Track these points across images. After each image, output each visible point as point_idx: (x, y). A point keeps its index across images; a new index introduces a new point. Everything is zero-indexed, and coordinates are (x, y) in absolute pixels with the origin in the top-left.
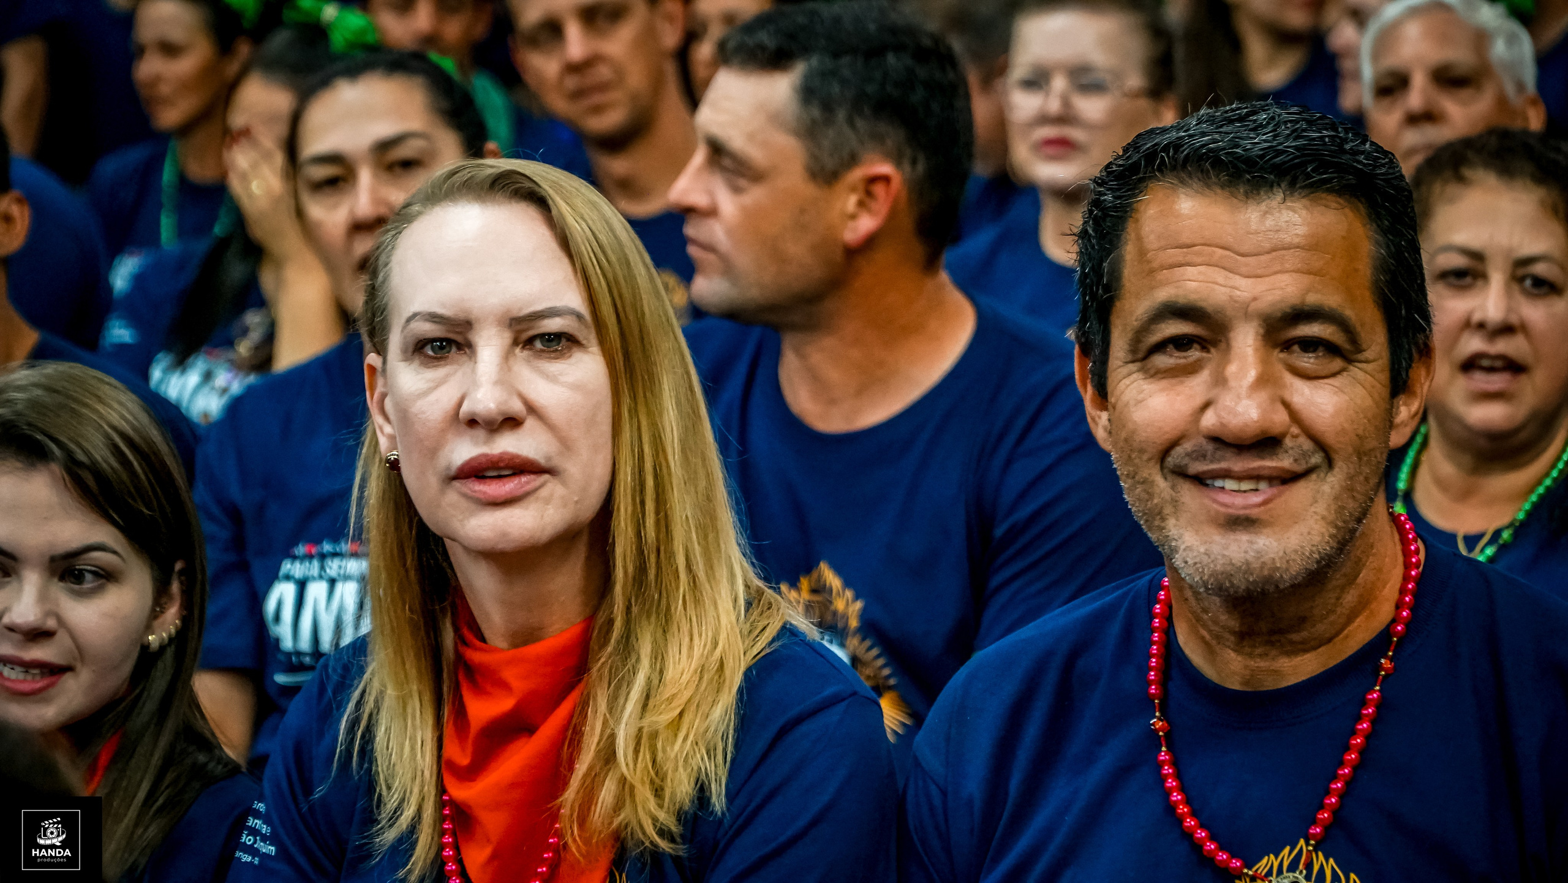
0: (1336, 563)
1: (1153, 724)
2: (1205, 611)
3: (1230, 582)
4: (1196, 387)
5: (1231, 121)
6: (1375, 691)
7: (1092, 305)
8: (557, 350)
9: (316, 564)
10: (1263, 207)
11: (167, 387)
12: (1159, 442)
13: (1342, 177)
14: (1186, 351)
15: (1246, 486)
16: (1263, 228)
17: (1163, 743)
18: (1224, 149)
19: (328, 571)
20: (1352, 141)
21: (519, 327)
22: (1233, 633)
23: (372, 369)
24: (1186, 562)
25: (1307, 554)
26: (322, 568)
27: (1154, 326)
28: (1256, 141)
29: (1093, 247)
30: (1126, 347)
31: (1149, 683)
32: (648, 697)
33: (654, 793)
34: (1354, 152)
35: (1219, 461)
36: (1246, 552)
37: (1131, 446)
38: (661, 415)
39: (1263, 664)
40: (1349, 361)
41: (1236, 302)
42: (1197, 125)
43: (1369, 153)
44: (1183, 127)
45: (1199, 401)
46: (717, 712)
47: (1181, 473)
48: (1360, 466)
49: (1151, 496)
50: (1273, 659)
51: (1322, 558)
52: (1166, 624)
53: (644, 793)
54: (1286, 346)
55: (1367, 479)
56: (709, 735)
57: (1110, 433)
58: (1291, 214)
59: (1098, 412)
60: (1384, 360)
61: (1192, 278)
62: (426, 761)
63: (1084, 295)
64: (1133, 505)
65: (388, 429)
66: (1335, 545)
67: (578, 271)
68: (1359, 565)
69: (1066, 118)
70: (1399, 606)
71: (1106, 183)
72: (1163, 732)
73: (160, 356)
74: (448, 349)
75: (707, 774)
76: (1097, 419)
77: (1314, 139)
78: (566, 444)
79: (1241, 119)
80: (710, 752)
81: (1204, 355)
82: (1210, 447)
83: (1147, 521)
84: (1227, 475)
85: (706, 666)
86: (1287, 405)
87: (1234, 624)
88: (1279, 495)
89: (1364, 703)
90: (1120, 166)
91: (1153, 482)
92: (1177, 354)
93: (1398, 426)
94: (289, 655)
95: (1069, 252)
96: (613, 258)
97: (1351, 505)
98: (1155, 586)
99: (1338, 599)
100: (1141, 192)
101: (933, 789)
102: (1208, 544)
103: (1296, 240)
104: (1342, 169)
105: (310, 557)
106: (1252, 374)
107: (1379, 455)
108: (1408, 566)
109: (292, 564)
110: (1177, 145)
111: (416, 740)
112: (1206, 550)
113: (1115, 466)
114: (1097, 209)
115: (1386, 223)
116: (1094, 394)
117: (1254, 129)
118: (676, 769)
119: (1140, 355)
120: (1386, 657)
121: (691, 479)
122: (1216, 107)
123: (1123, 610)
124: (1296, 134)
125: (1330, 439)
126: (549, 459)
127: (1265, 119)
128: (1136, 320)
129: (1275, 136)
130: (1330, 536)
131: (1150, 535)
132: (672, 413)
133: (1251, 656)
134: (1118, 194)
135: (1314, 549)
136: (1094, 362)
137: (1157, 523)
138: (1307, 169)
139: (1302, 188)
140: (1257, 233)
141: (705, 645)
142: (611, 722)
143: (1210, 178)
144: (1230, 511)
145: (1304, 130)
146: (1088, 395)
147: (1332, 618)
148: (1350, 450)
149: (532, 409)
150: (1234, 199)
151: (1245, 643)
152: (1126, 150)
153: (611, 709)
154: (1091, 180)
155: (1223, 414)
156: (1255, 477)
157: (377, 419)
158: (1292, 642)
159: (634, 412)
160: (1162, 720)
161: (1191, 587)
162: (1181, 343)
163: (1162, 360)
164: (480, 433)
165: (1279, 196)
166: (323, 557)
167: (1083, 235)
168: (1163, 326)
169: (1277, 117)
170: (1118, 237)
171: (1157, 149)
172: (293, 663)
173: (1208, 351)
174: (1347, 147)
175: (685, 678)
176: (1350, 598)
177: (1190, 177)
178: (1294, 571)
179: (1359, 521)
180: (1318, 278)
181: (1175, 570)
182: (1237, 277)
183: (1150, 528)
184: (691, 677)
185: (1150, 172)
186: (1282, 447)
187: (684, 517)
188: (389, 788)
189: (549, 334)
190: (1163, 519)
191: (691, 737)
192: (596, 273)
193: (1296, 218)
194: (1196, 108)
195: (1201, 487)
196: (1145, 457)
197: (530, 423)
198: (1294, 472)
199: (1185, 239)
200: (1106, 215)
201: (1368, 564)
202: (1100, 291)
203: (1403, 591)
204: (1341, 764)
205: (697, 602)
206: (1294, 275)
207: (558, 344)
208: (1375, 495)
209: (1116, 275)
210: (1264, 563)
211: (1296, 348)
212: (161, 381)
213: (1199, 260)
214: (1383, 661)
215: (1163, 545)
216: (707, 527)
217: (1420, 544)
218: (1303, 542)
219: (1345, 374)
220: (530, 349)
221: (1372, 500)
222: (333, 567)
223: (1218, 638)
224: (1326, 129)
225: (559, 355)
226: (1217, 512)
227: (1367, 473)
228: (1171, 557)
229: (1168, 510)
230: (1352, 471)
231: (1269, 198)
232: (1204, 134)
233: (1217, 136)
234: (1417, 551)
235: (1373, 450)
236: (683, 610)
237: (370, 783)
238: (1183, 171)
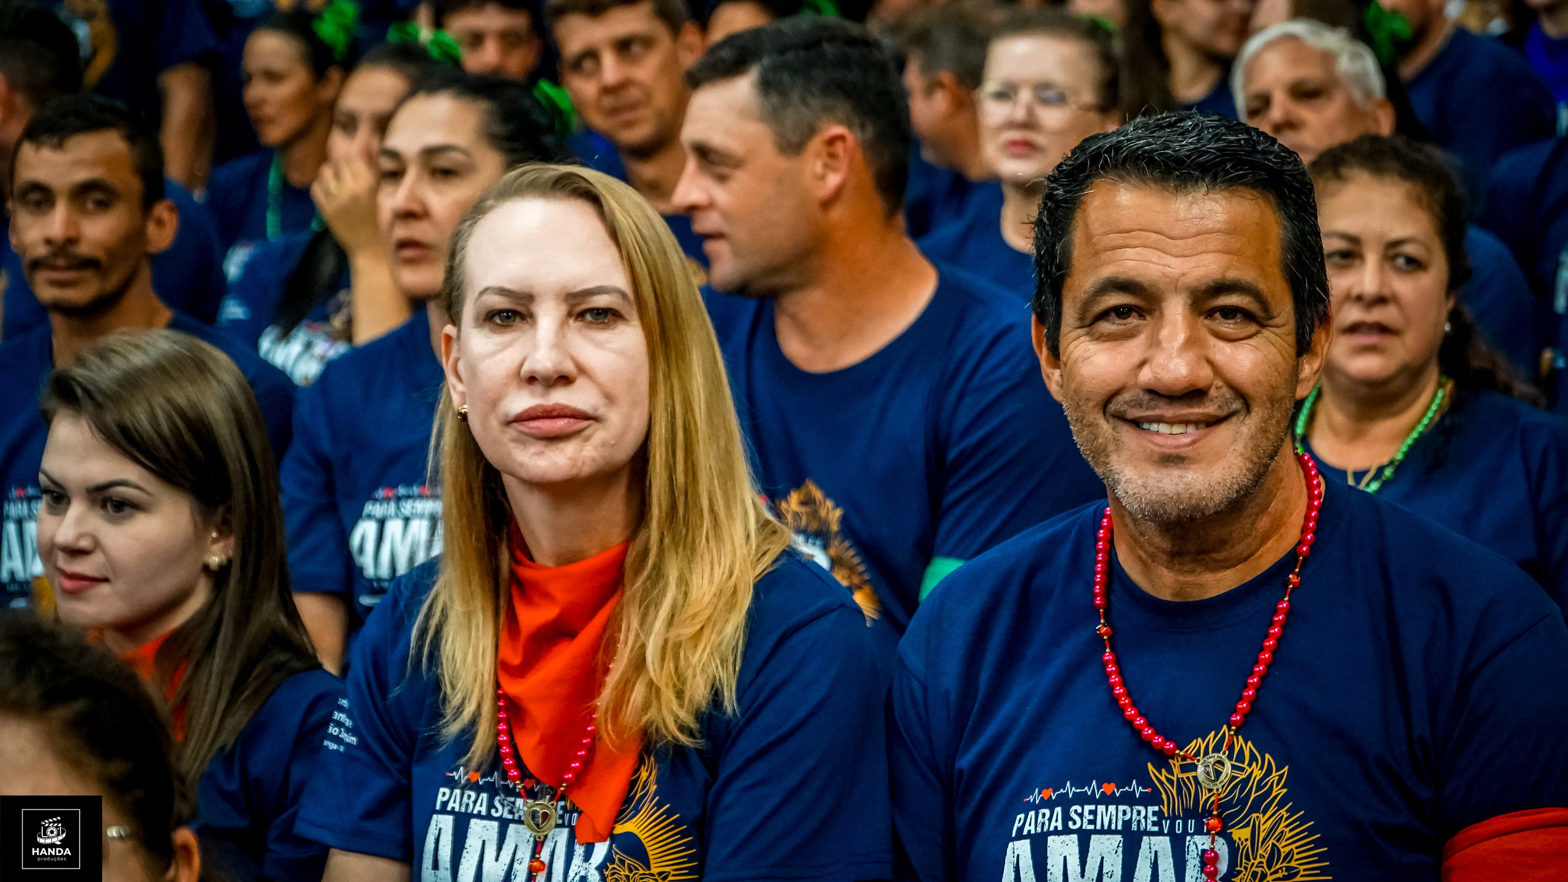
0: (1252, 493)
1: (1099, 630)
2: (1142, 534)
3: (1163, 509)
4: (1135, 349)
5: (1162, 127)
6: (1285, 602)
7: (1047, 280)
8: (603, 323)
9: (393, 505)
10: (1190, 198)
11: (274, 355)
12: (1102, 391)
13: (1255, 173)
14: (1125, 319)
15: (1177, 429)
16: (1190, 216)
17: (1107, 645)
18: (1157, 150)
19: (403, 510)
20: (1263, 143)
21: (573, 302)
22: (1164, 551)
23: (448, 338)
24: (1127, 493)
25: (1229, 485)
26: (398, 508)
27: (1099, 298)
28: (1183, 143)
29: (1047, 233)
30: (1076, 315)
31: (1095, 595)
32: (673, 616)
33: (675, 695)
34: (1264, 152)
35: (1153, 409)
36: (1177, 484)
37: (1079, 396)
38: (690, 379)
39: (1190, 578)
40: (1263, 326)
41: (1168, 277)
42: (1134, 130)
43: (1277, 154)
44: (1122, 132)
45: (1136, 359)
46: (729, 629)
47: (1120, 417)
48: (1272, 412)
49: (1096, 438)
50: (1199, 574)
51: (1241, 489)
52: (1108, 547)
53: (668, 694)
54: (1210, 314)
55: (1278, 422)
56: (723, 647)
57: (1061, 386)
58: (1213, 204)
59: (1052, 370)
60: (1291, 325)
61: (1130, 258)
62: (487, 665)
63: (1040, 273)
64: (1082, 445)
65: (460, 387)
66: (1251, 477)
67: (625, 258)
68: (1270, 495)
69: (1029, 124)
70: (1304, 530)
71: (1058, 180)
72: (1107, 635)
73: (269, 329)
74: (512, 319)
75: (720, 680)
76: (1051, 376)
77: (1232, 142)
78: (610, 398)
79: (1171, 125)
80: (723, 661)
81: (1141, 322)
82: (1147, 397)
83: (1094, 457)
84: (1159, 420)
85: (723, 591)
86: (1210, 362)
87: (1166, 544)
88: (1206, 435)
89: (1275, 612)
90: (1070, 165)
91: (1097, 424)
92: (1118, 321)
93: (1302, 380)
94: (371, 581)
95: (1027, 238)
96: (654, 249)
97: (1265, 443)
98: (1099, 515)
99: (1253, 524)
100: (1088, 187)
101: (916, 685)
102: (1145, 478)
103: (1218, 226)
104: (1255, 166)
105: (387, 499)
106: (1181, 337)
107: (1288, 403)
108: (1311, 497)
109: (373, 505)
110: (1117, 148)
111: (478, 649)
112: (1144, 483)
113: (1065, 413)
114: (1050, 201)
115: (1292, 211)
116: (1048, 355)
117: (1182, 134)
118: (694, 676)
119: (1088, 322)
120: (1293, 572)
121: (714, 436)
122: (1150, 116)
123: (1072, 535)
124: (1217, 138)
125: (1248, 389)
126: (596, 410)
127: (1191, 125)
128: (1084, 293)
129: (1199, 140)
130: (1248, 470)
131: (1096, 469)
132: (699, 380)
133: (1181, 572)
134: (1068, 188)
135: (1234, 480)
136: (1048, 329)
137: (1102, 459)
138: (1227, 166)
139: (1222, 182)
140: (1185, 220)
141: (723, 573)
142: (642, 635)
143: (1145, 174)
144: (1163, 450)
145: (1223, 134)
146: (1043, 355)
147: (1249, 540)
148: (1265, 398)
149: (582, 370)
150: (1165, 192)
151: (1176, 561)
152: (1074, 152)
153: (642, 624)
154: (1045, 178)
155: (1157, 370)
156: (1186, 422)
157: (451, 379)
158: (1215, 561)
159: (668, 377)
160: (1106, 626)
161: (1131, 514)
162: (1122, 312)
163: (1105, 327)
164: (538, 388)
165: (1204, 189)
166: (399, 499)
167: (1039, 223)
168: (1107, 297)
169: (1200, 124)
170: (1069, 225)
171: (1101, 151)
172: (375, 587)
173: (1145, 319)
174: (1259, 148)
175: (707, 599)
176: (1263, 523)
177: (1129, 175)
178: (1218, 500)
179: (1272, 457)
180: (1236, 258)
181: (1117, 500)
182: (1169, 257)
183: (1096, 464)
184: (711, 599)
185: (1095, 171)
186: (1207, 397)
187: (708, 466)
188: (453, 687)
189: (598, 309)
190: (1107, 456)
191: (708, 650)
192: (640, 261)
193: (1217, 207)
194: (1133, 117)
195: (1137, 428)
196: (1090, 405)
197: (581, 382)
198: (1216, 416)
199: (1125, 224)
200: (1058, 207)
201: (1278, 495)
202: (1054, 270)
203: (1307, 518)
204: (1257, 662)
205: (718, 538)
206: (1217, 255)
207: (605, 318)
208: (1285, 435)
209: (1067, 255)
210: (1192, 493)
211: (1217, 315)
212: (269, 351)
213: (1137, 243)
214: (1291, 576)
215: (1108, 478)
216: (727, 475)
217: (1321, 478)
218: (1225, 475)
219: (1260, 335)
220: (582, 321)
221: (1282, 440)
222: (407, 507)
223: (1153, 557)
224: (1242, 134)
225: (606, 326)
226: (1152, 451)
227: (1278, 417)
228: (1115, 488)
229: (1111, 447)
230: (1266, 415)
231: (1195, 191)
232: (1139, 138)
233: (1151, 140)
234: (1319, 484)
235: (1282, 398)
236: (705, 543)
237: (436, 684)
238: (1123, 169)
